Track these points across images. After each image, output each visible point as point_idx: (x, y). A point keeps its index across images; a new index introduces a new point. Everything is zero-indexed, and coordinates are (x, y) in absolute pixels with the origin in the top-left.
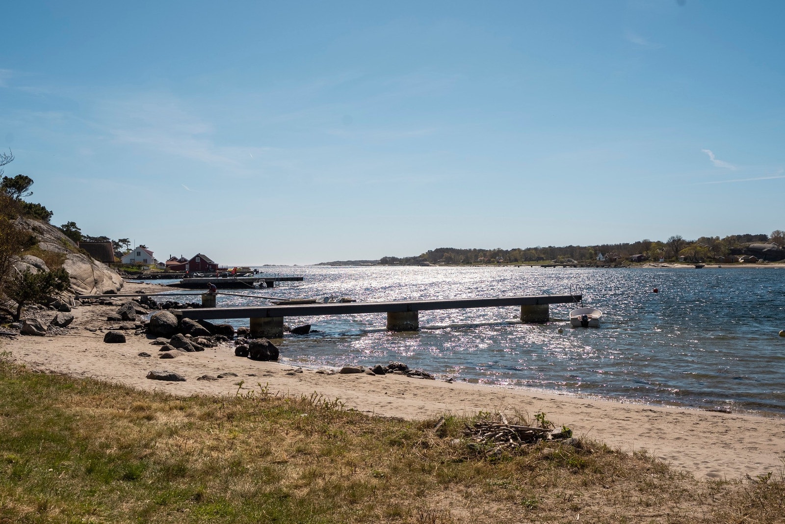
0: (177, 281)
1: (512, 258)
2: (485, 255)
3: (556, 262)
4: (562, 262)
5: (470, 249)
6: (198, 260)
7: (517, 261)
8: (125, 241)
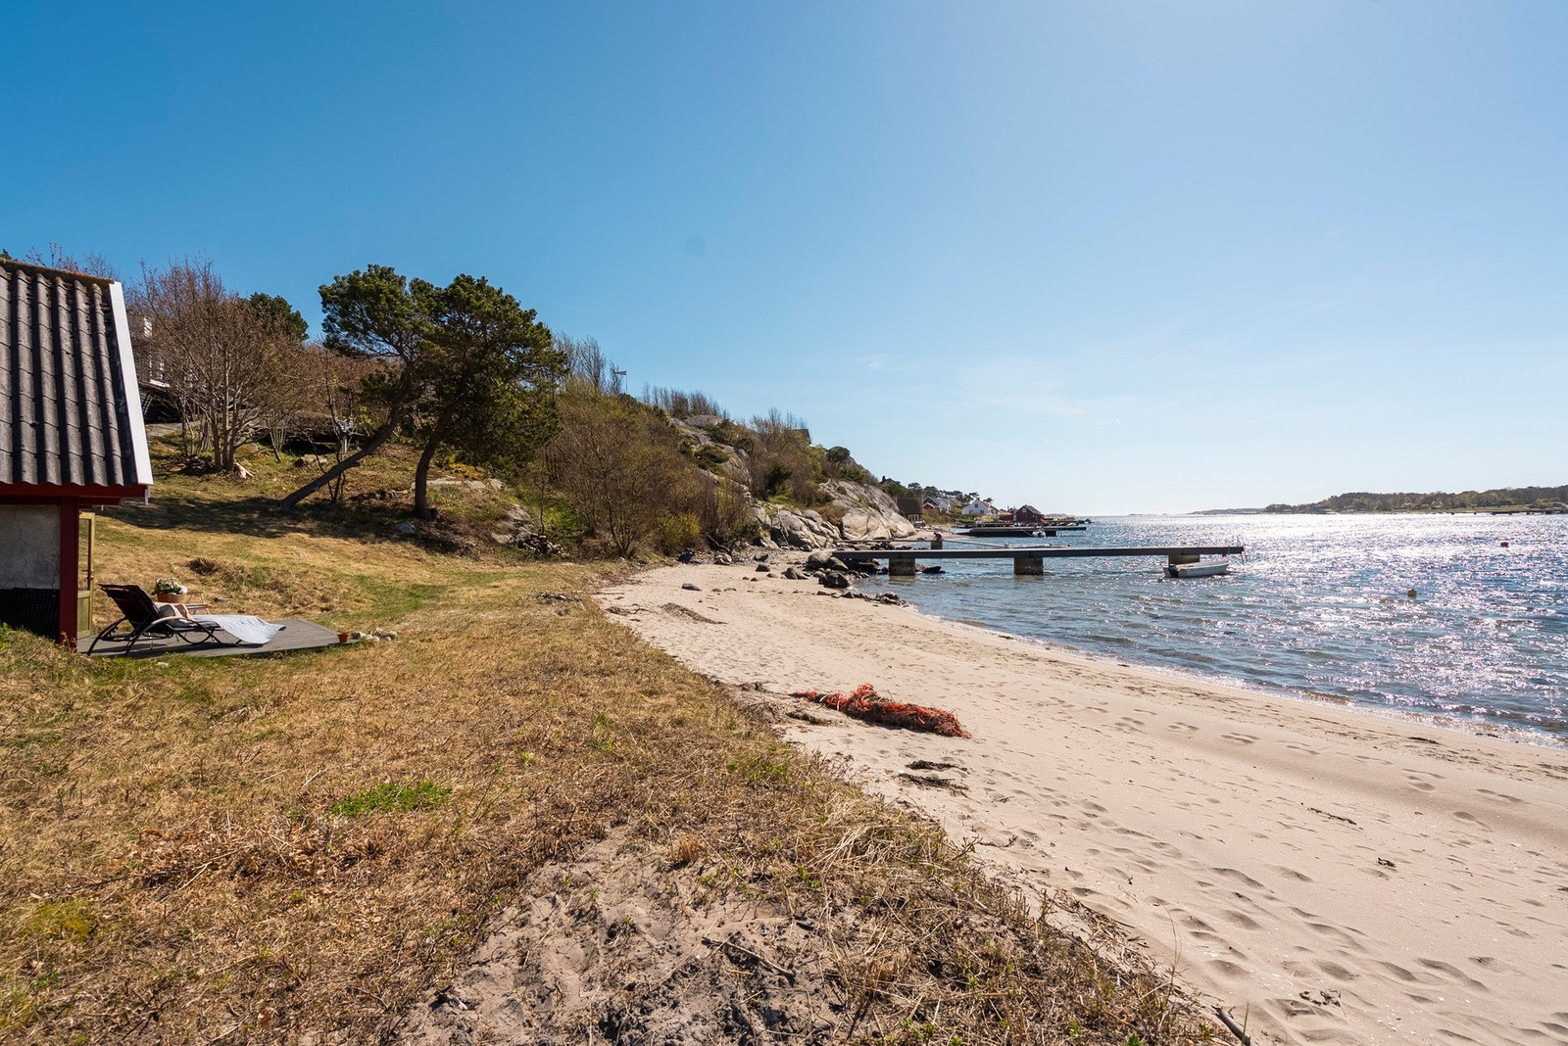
0: (968, 530)
1: (1457, 503)
2: (1414, 501)
3: (1531, 507)
4: (1542, 507)
5: (1395, 494)
6: (1024, 511)
7: (1465, 507)
8: (974, 494)
